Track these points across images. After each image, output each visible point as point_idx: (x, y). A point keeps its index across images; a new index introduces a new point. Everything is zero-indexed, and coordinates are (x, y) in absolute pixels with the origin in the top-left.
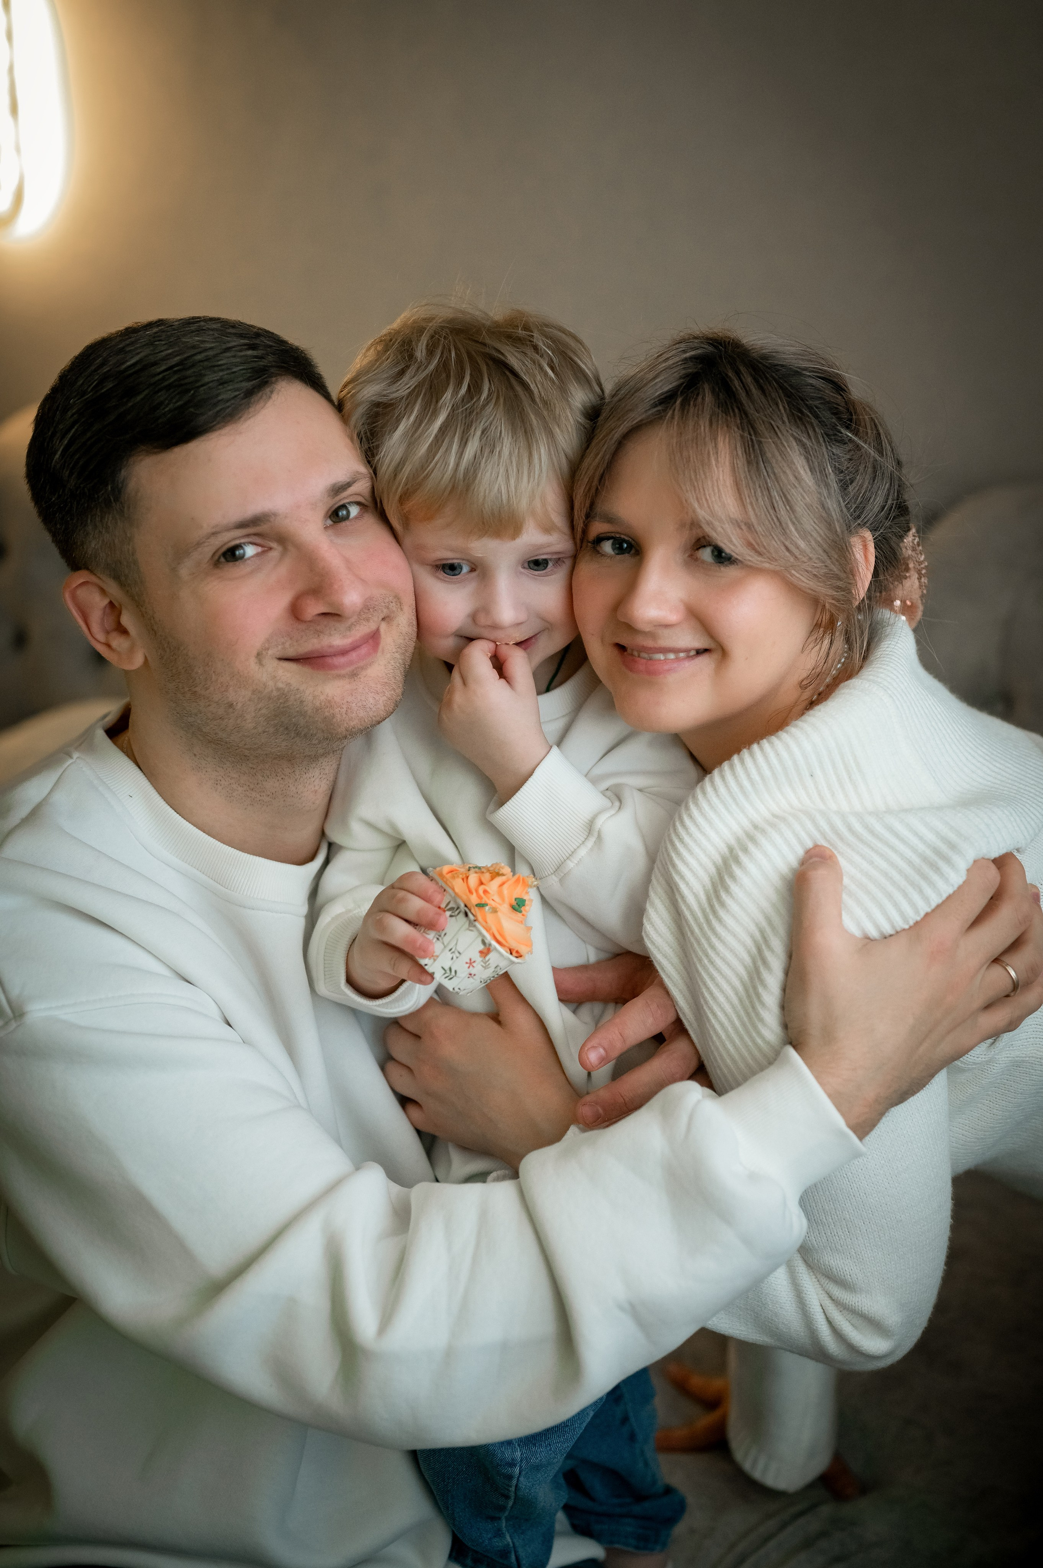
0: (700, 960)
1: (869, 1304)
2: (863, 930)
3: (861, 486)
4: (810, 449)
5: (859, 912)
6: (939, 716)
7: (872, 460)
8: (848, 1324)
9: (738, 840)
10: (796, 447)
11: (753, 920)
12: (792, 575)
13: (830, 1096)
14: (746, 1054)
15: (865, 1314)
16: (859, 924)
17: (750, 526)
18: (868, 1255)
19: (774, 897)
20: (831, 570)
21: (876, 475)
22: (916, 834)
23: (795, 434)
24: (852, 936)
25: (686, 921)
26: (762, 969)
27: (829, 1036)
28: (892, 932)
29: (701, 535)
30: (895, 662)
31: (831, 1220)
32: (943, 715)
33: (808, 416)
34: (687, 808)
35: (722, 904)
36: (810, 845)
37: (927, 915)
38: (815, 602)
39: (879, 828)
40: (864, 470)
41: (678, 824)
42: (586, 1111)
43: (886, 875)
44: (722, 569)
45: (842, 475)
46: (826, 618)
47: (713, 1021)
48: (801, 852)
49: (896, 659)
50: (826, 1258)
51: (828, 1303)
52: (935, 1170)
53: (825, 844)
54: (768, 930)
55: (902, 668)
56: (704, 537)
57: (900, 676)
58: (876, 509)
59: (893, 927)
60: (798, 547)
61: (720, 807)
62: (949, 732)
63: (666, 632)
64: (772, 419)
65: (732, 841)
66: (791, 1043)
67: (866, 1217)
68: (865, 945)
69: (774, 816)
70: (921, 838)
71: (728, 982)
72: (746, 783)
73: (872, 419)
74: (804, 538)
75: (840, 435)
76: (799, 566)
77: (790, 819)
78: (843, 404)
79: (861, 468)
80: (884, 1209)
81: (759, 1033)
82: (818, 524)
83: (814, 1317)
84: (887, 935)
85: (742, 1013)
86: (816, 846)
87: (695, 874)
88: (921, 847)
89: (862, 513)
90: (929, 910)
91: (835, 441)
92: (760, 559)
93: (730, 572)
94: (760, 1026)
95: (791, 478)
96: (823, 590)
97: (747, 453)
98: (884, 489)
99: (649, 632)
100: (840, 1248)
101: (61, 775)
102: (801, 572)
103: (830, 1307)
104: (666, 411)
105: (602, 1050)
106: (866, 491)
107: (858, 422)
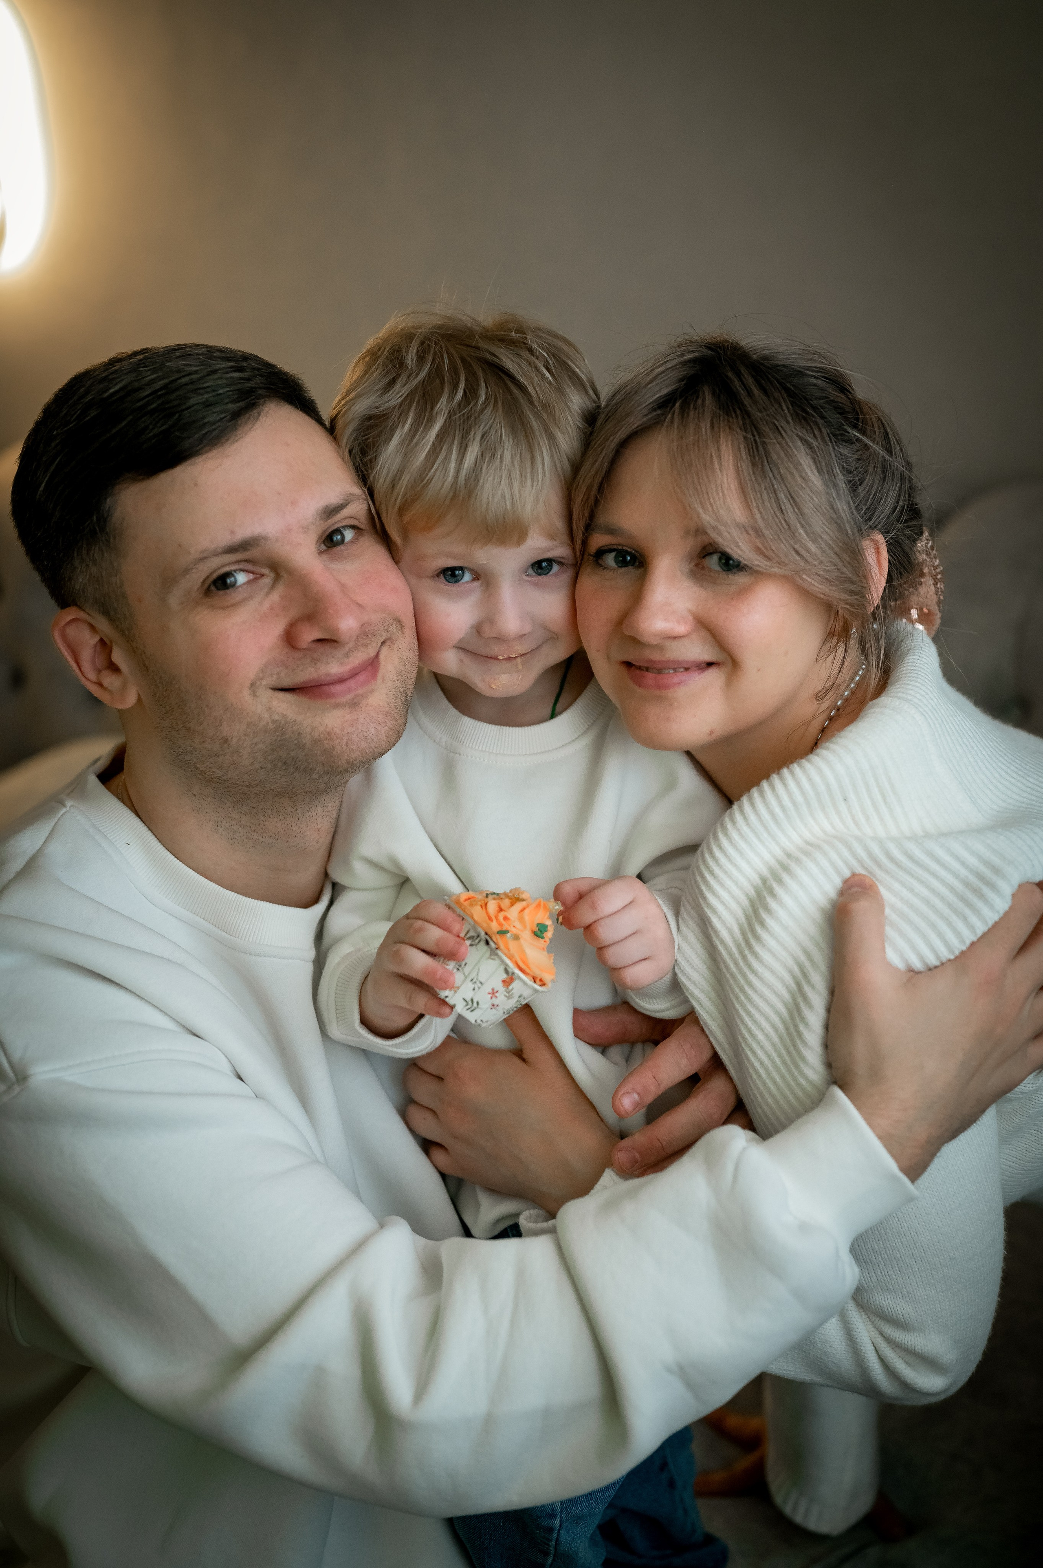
0: (737, 997)
1: (922, 1343)
2: (906, 962)
3: (871, 487)
4: (816, 448)
5: (901, 943)
6: (969, 732)
7: (881, 459)
8: (901, 1361)
9: (772, 871)
10: (802, 448)
11: (791, 955)
12: (803, 580)
13: (881, 1138)
14: (788, 1093)
15: (918, 1352)
16: (902, 956)
17: (758, 532)
18: (920, 1294)
19: (813, 930)
20: (843, 573)
21: (886, 475)
22: (957, 858)
23: (800, 433)
24: (896, 969)
25: (721, 956)
26: (802, 1005)
27: (876, 1074)
28: (937, 963)
29: (707, 541)
30: (922, 678)
31: (880, 1260)
32: (973, 732)
33: (813, 416)
34: (716, 839)
35: (758, 938)
36: (847, 874)
37: (973, 944)
38: (829, 608)
39: (918, 853)
40: (874, 470)
41: (707, 855)
42: (621, 1156)
43: (927, 902)
44: (731, 577)
45: (851, 475)
46: (840, 624)
47: (753, 1059)
48: (838, 882)
49: (923, 675)
50: (877, 1298)
51: (880, 1341)
52: (988, 1204)
53: (863, 872)
54: (808, 965)
55: (930, 684)
56: (711, 544)
57: (929, 693)
58: (887, 511)
59: (938, 957)
60: (808, 550)
61: (751, 836)
62: (980, 748)
63: (674, 644)
64: (776, 419)
65: (765, 872)
66: (835, 1082)
67: (918, 1255)
68: (910, 979)
69: (808, 843)
70: (963, 863)
71: (767, 1018)
72: (778, 810)
73: (878, 419)
74: (814, 541)
75: (847, 434)
76: (810, 570)
77: (826, 847)
78: (848, 404)
79: (871, 468)
80: (936, 1247)
81: (802, 1073)
82: (828, 526)
83: (866, 1355)
84: (931, 966)
85: (783, 1051)
86: (854, 875)
87: (727, 907)
88: (963, 872)
89: (872, 515)
90: (974, 939)
91: (842, 441)
92: (768, 564)
93: (739, 580)
94: (802, 1066)
95: (798, 479)
96: (835, 594)
97: (751, 455)
98: (895, 490)
99: (656, 644)
100: (891, 1287)
101: (56, 824)
102: (813, 577)
103: (883, 1345)
104: (664, 415)
105: (635, 1096)
106: (876, 492)
107: (865, 422)
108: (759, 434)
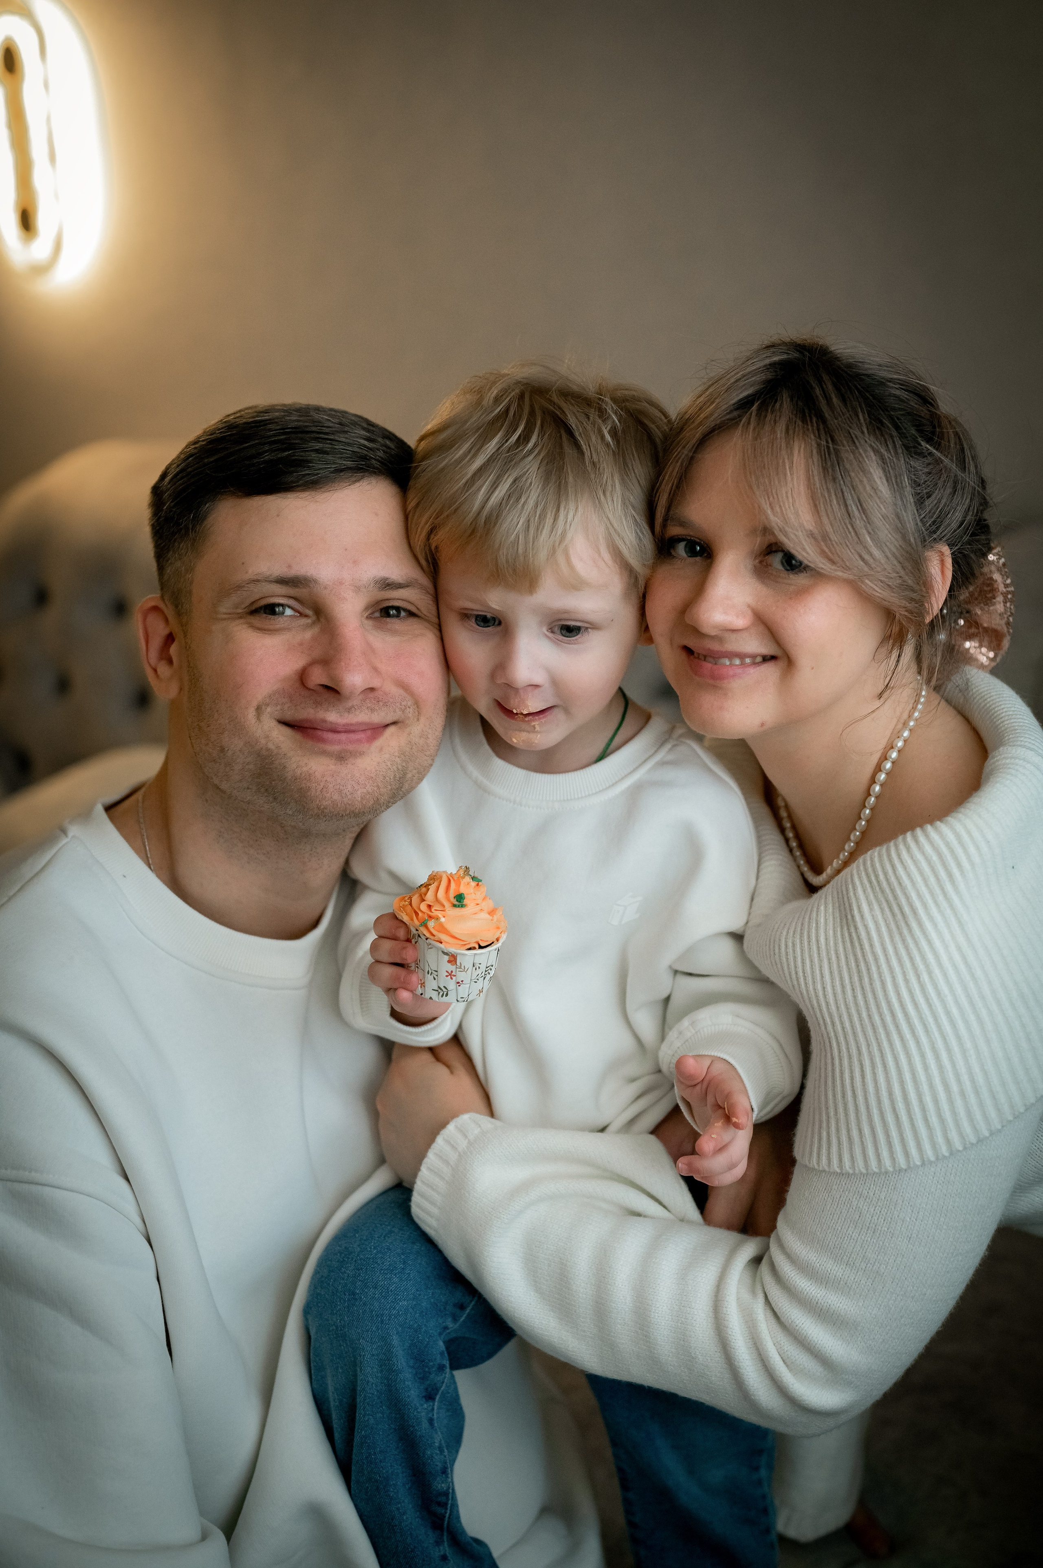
3: (939, 501)
4: (888, 460)
7: (952, 475)
10: (874, 458)
12: (867, 585)
17: (825, 537)
20: (904, 581)
21: (956, 490)
29: (773, 541)
33: (889, 429)
38: (889, 615)
40: (944, 484)
44: (791, 576)
45: (919, 488)
46: (895, 629)
56: (776, 543)
58: (954, 525)
60: (871, 555)
63: (733, 636)
64: (850, 427)
73: (956, 434)
74: (880, 548)
75: (920, 447)
76: (872, 575)
78: (928, 417)
79: (940, 484)
82: (893, 535)
89: (938, 528)
91: (915, 453)
92: (833, 567)
93: (800, 580)
95: (868, 488)
96: (895, 600)
97: (823, 460)
98: (964, 505)
99: (716, 636)
102: (876, 582)
104: (740, 416)
106: (944, 506)
107: (941, 436)
108: (833, 440)
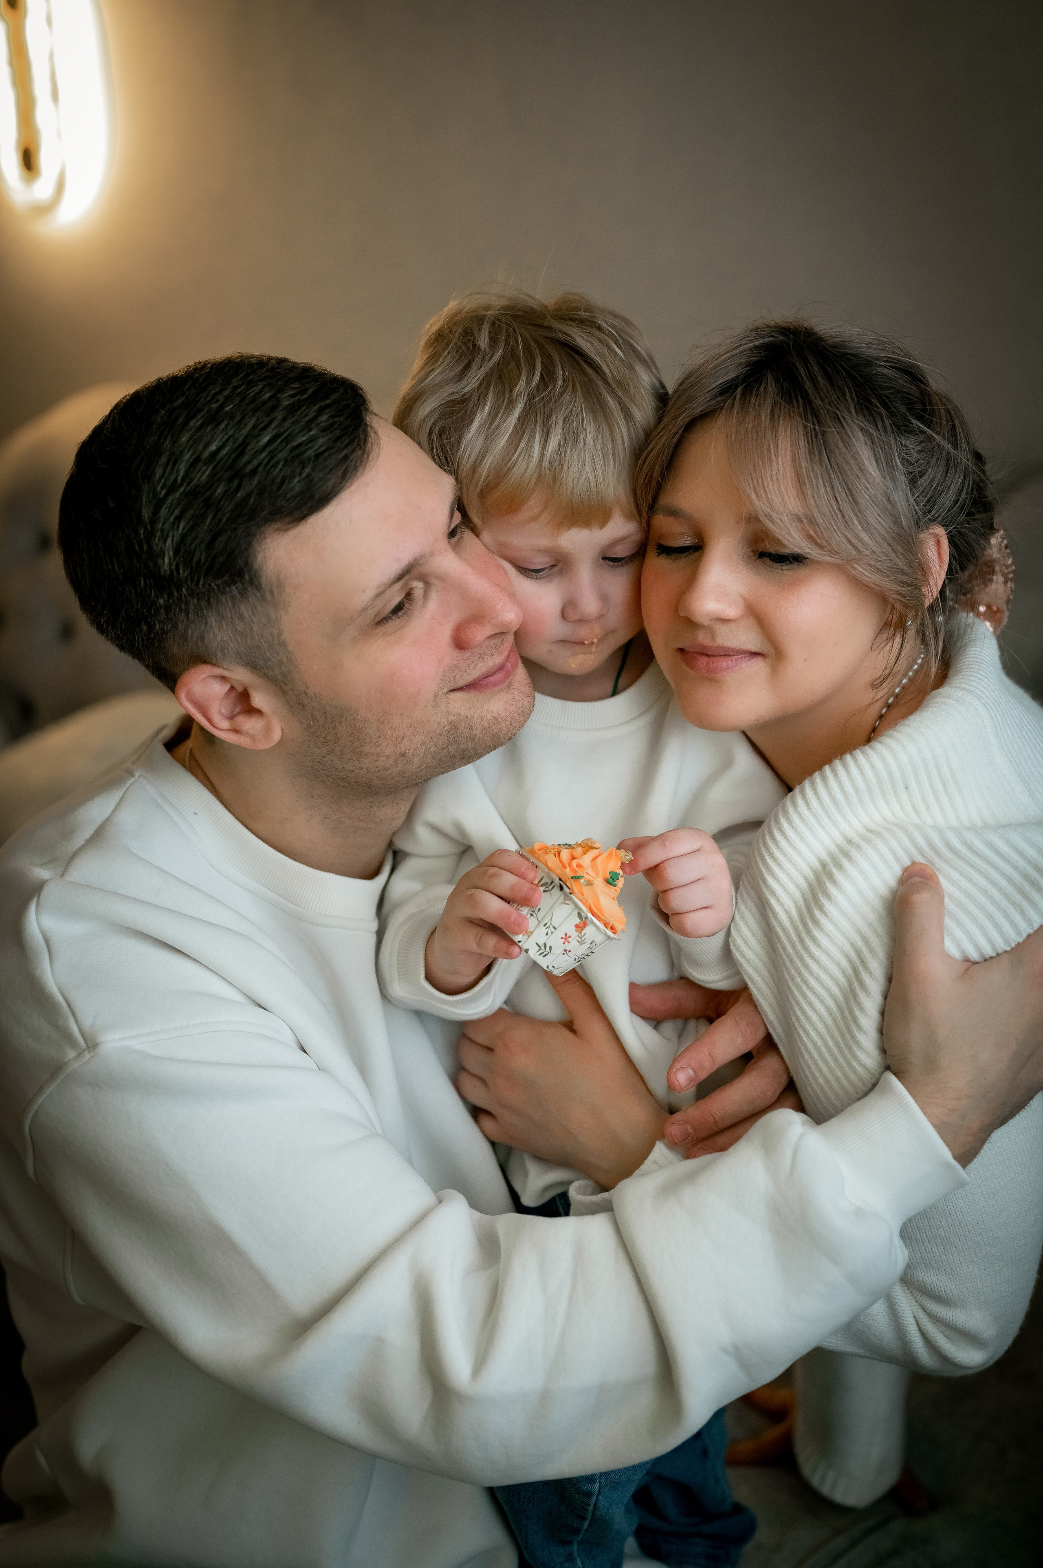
0: (793, 979)
1: (963, 1319)
2: (963, 952)
3: (933, 479)
4: (877, 439)
5: (959, 933)
6: (1028, 726)
7: (944, 452)
8: (942, 1336)
9: (831, 855)
10: (862, 437)
11: (848, 939)
12: (857, 570)
13: (934, 1126)
14: (840, 1075)
15: (959, 1328)
16: (959, 946)
17: (812, 521)
18: (963, 1271)
19: (872, 917)
20: (896, 564)
21: (949, 468)
22: (1016, 850)
23: (861, 424)
24: (954, 959)
25: (778, 938)
26: (858, 991)
27: (931, 1063)
28: (994, 954)
30: (985, 670)
31: (925, 1237)
32: (1032, 725)
33: (877, 407)
34: (777, 822)
35: (816, 923)
36: (907, 862)
37: (1029, 936)
38: (882, 599)
39: (978, 844)
40: (937, 462)
42: (675, 1129)
43: (985, 893)
45: (911, 467)
46: (895, 616)
47: (805, 1040)
48: (898, 871)
49: (985, 667)
50: (920, 1274)
51: (921, 1315)
53: (923, 861)
54: (865, 952)
55: (992, 677)
57: (991, 685)
58: (948, 504)
59: (994, 948)
60: (860, 540)
61: (812, 820)
62: (1038, 741)
64: (837, 408)
65: (825, 857)
66: (890, 1069)
67: (962, 1234)
68: (967, 969)
69: (871, 831)
70: (1022, 854)
71: (822, 1001)
72: (839, 796)
73: (948, 411)
74: (867, 531)
75: (911, 425)
76: (862, 560)
77: (886, 835)
78: (917, 395)
79: (933, 461)
80: (980, 1226)
81: (856, 1058)
82: (882, 515)
83: (908, 1329)
84: (988, 957)
85: (836, 1034)
86: (914, 863)
87: (785, 890)
88: (1022, 863)
89: (932, 508)
90: (1031, 929)
91: (905, 432)
92: (822, 553)
94: (857, 1051)
95: (855, 469)
97: (810, 443)
98: (957, 483)
99: (707, 626)
100: (934, 1264)
101: (125, 793)
102: (864, 566)
103: (924, 1320)
104: (724, 401)
105: (691, 1071)
106: (938, 484)
107: (932, 413)
108: (819, 422)
